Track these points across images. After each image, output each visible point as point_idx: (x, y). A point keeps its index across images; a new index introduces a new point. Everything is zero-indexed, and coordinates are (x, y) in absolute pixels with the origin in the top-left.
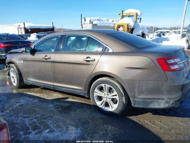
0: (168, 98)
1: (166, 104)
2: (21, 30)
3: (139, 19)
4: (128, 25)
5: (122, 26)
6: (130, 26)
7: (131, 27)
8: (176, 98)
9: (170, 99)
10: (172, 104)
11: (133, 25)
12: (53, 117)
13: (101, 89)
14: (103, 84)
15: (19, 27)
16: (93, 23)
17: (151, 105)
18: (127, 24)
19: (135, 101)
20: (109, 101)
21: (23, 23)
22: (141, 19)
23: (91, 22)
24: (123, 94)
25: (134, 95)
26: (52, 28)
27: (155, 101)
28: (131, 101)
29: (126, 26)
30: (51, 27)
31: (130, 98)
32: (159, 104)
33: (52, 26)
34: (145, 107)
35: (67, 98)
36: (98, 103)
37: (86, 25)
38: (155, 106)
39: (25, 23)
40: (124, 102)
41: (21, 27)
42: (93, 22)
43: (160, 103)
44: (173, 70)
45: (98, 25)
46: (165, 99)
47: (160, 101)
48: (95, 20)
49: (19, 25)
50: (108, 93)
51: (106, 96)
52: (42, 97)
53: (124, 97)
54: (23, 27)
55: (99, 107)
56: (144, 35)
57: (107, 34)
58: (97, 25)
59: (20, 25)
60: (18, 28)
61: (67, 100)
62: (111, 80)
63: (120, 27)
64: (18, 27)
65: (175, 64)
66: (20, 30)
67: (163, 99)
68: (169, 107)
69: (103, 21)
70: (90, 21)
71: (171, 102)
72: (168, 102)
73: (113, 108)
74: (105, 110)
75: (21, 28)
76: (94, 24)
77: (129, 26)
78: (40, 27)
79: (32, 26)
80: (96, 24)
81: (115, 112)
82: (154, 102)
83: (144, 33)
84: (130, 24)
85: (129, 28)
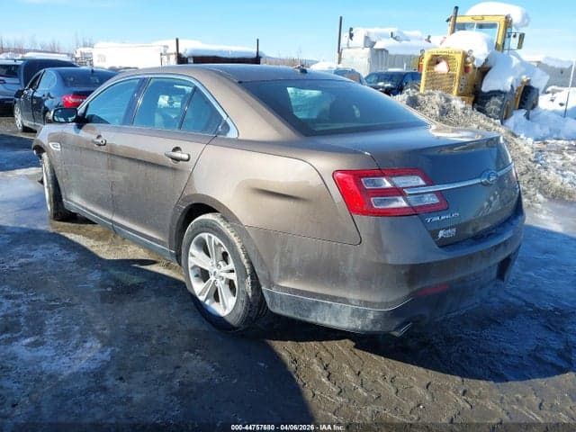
0: (360, 301)
1: (356, 319)
2: (169, 59)
3: (515, 36)
4: (465, 56)
5: (446, 58)
6: (473, 59)
7: (475, 63)
8: (386, 304)
9: (366, 303)
10: (375, 322)
11: (483, 59)
12: (75, 308)
13: (204, 247)
14: (207, 232)
15: (165, 51)
16: (376, 47)
17: (313, 314)
18: (464, 53)
19: (272, 295)
20: (221, 284)
21: (175, 41)
22: (522, 36)
23: (369, 43)
24: (248, 270)
25: (269, 276)
26: (255, 55)
27: (323, 303)
28: (264, 292)
29: (459, 59)
30: (251, 53)
31: (262, 283)
32: (336, 315)
33: (255, 50)
34: (299, 317)
35: (153, 262)
36: (198, 287)
37: (350, 50)
38: (325, 319)
39: (180, 41)
40: (250, 294)
41: (169, 51)
42: (374, 43)
43: (337, 313)
44: (379, 213)
45: (391, 52)
46: (353, 302)
47: (337, 305)
48: (382, 36)
49: (165, 46)
50: (220, 263)
51: (216, 269)
52: (94, 250)
53: (249, 278)
54: (175, 50)
55: (198, 300)
56: (529, 92)
57: (240, 82)
58: (387, 51)
59: (167, 47)
60: (161, 54)
61: (148, 267)
62: (222, 224)
63: (438, 63)
64: (163, 52)
65: (397, 192)
66: (165, 58)
67: (345, 301)
68: (366, 329)
69: (408, 40)
70: (367, 38)
71: (371, 317)
72: (363, 315)
73: (226, 307)
74: (209, 310)
75: (168, 55)
76: (378, 50)
77: (468, 59)
78: (221, 51)
79: (198, 50)
80: (382, 50)
81: (229, 320)
82: (321, 306)
83: (533, 84)
84: (474, 54)
85: (471, 65)
